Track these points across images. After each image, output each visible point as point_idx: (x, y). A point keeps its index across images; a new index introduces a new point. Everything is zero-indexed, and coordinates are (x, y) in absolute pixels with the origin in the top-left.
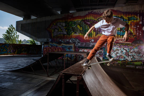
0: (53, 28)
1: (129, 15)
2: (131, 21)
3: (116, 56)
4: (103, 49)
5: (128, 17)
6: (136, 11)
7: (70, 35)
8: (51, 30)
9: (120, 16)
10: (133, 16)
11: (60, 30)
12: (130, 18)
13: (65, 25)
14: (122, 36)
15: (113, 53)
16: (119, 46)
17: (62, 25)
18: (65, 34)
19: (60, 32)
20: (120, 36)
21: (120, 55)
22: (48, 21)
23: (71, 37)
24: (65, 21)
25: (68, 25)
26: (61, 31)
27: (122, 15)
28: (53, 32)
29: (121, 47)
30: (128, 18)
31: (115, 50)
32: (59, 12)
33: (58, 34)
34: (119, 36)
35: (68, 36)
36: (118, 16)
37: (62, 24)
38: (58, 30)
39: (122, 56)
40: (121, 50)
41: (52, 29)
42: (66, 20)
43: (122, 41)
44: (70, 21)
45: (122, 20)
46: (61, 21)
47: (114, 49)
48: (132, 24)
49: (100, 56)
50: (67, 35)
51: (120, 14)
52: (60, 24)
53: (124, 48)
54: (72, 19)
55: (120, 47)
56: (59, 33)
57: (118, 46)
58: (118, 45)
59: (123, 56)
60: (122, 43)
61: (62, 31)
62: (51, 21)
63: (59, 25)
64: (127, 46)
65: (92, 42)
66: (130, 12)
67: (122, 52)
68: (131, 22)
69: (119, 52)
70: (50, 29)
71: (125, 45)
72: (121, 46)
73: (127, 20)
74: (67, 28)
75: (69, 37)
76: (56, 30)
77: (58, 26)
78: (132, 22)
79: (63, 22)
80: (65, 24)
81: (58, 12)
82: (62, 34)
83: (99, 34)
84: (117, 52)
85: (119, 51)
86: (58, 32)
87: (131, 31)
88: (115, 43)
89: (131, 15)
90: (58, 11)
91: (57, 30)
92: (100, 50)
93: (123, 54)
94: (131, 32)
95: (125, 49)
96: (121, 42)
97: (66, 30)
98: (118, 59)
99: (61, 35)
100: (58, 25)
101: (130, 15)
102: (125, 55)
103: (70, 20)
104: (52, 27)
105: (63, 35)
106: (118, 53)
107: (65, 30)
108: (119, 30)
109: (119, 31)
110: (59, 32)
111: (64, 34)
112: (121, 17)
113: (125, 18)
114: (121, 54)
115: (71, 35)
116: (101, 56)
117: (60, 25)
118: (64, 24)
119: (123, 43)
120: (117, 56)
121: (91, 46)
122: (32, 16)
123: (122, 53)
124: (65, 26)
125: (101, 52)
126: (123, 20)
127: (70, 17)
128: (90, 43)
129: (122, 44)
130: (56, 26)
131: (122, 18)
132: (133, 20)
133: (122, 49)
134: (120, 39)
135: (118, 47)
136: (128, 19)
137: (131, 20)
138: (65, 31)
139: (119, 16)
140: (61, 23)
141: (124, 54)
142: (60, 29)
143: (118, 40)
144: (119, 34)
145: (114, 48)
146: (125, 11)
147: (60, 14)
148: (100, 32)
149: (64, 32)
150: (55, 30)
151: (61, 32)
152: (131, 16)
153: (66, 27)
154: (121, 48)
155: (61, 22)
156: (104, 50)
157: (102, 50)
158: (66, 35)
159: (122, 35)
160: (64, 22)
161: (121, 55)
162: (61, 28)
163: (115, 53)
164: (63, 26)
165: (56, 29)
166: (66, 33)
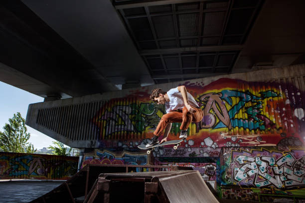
0: (105, 118)
1: (261, 87)
2: (268, 99)
3: (246, 176)
4: (216, 161)
5: (259, 91)
6: (274, 80)
7: (141, 133)
8: (101, 121)
9: (244, 91)
10: (270, 89)
11: (120, 123)
12: (265, 93)
13: (132, 111)
14: (253, 131)
15: (238, 169)
16: (251, 152)
17: (125, 112)
18: (131, 131)
19: (120, 127)
20: (250, 131)
21: (256, 174)
22: (95, 103)
23: (143, 137)
24: (131, 103)
25: (137, 111)
26: (123, 123)
27: (248, 89)
28: (105, 125)
29: (255, 155)
30: (260, 93)
31: (242, 162)
32: (120, 87)
33: (116, 130)
34: (248, 130)
35: (137, 133)
36: (239, 90)
37: (126, 109)
38: (116, 122)
39: (260, 177)
40: (255, 161)
41: (104, 120)
42: (134, 102)
43: (256, 142)
44: (142, 103)
45: (249, 97)
46: (123, 103)
47: (239, 159)
48: (271, 104)
49: (209, 178)
50: (134, 133)
51: (243, 86)
52: (121, 109)
53: (261, 158)
54: (145, 100)
55: (252, 155)
56: (118, 129)
57: (247, 152)
58: (248, 150)
59: (262, 176)
60: (256, 145)
61: (125, 123)
62: (103, 104)
63: (118, 112)
64: (268, 153)
65: (189, 145)
66: (263, 81)
67: (259, 166)
68: (267, 101)
69: (252, 167)
70: (98, 120)
71: (263, 151)
72: (255, 152)
73: (258, 97)
74: (134, 118)
75: (139, 137)
76: (111, 121)
77: (116, 113)
78: (270, 100)
79: (126, 106)
80: (132, 108)
81: (116, 86)
82: (124, 131)
83: (204, 128)
84: (248, 168)
85: (250, 165)
86: (116, 127)
87: (271, 119)
88: (240, 147)
89: (266, 87)
90: (118, 84)
91: (114, 123)
92: (210, 165)
93: (263, 172)
94: (270, 121)
95: (264, 158)
96: (254, 143)
97: (133, 122)
98: (251, 183)
99: (122, 132)
100: (116, 110)
101: (264, 87)
102: (266, 172)
103: (142, 101)
104: (104, 115)
105: (126, 132)
106: (251, 169)
107: (131, 121)
108: (246, 119)
109: (247, 121)
110: (118, 125)
111: (128, 131)
112: (247, 93)
113: (254, 93)
114: (256, 171)
115: (143, 132)
116: (211, 178)
117: (121, 111)
118: (129, 109)
119: (259, 145)
120: (248, 175)
121: (188, 156)
122: (64, 94)
123: (258, 168)
124: (132, 114)
125: (212, 169)
126: (252, 98)
127: (142, 95)
128: (186, 149)
129: (255, 147)
130: (112, 114)
131: (249, 94)
132: (271, 98)
133: (257, 161)
134: (249, 137)
135: (248, 155)
136: (260, 95)
137: (268, 97)
138: (131, 124)
139: (241, 90)
140: (123, 108)
141: (263, 170)
142: (120, 119)
143: (245, 139)
144: (247, 126)
145: (240, 157)
146: (253, 80)
147: (121, 89)
148: (205, 125)
149: (129, 126)
150: (109, 121)
151: (121, 125)
152: (267, 90)
153: (133, 116)
154: (255, 158)
155: (123, 105)
156: (218, 163)
157: (213, 164)
158: (132, 133)
159: (252, 129)
160: (128, 106)
161: (258, 174)
162: (122, 118)
163: (243, 168)
164: (127, 113)
165: (113, 119)
166: (132, 129)
